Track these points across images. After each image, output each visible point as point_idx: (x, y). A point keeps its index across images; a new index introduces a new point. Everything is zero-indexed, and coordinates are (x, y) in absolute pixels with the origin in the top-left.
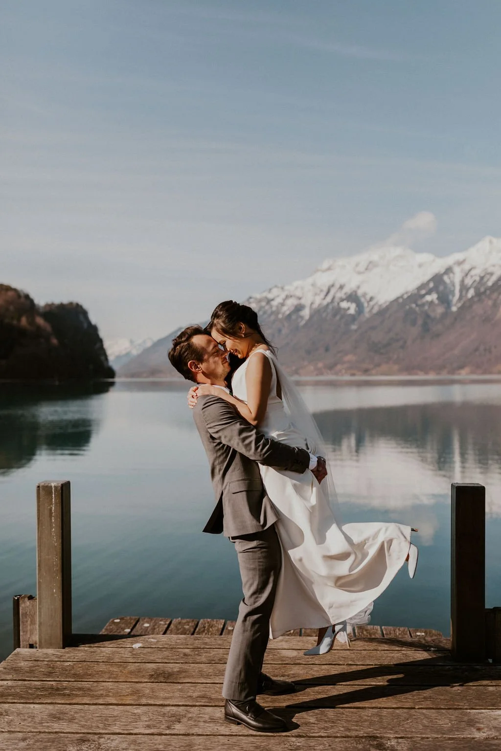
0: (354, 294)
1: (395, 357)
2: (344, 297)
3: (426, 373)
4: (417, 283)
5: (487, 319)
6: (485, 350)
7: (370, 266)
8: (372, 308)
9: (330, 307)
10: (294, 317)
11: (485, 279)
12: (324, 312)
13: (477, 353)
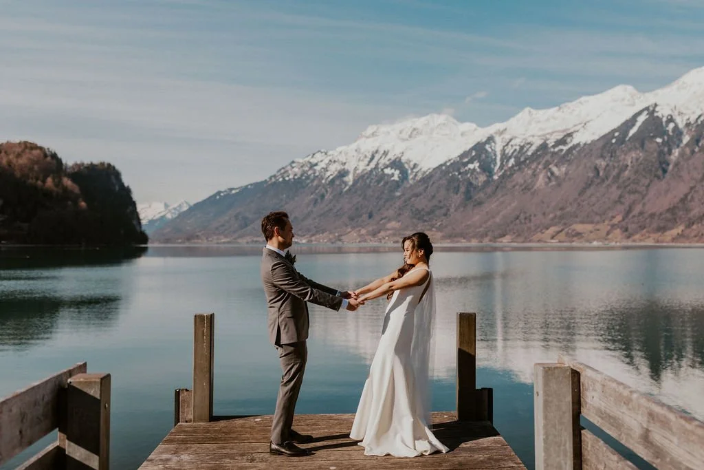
0: (397, 160)
1: (439, 224)
2: (388, 163)
3: (468, 240)
4: (460, 152)
5: (527, 188)
6: (525, 219)
7: (415, 132)
8: (416, 175)
9: (374, 173)
10: (337, 182)
11: (525, 149)
12: (368, 178)
13: (518, 221)
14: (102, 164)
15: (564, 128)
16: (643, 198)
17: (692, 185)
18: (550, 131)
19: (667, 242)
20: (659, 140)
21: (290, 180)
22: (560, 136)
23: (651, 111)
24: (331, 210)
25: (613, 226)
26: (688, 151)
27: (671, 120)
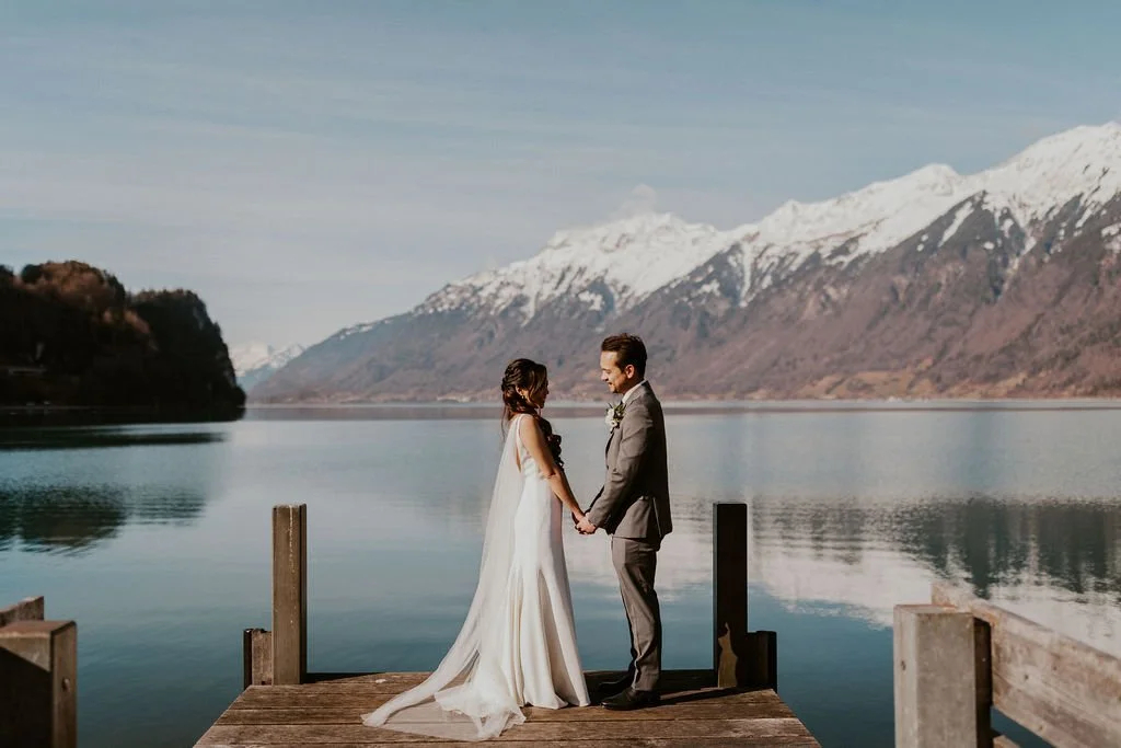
0: (599, 281)
1: (659, 373)
2: (585, 285)
3: (704, 397)
4: (691, 267)
5: (789, 320)
6: (788, 364)
7: (624, 240)
8: (626, 302)
9: (565, 300)
10: (512, 314)
11: (787, 263)
12: (556, 307)
13: (776, 368)
14: (180, 292)
15: (845, 230)
16: (964, 333)
17: (1039, 311)
18: (824, 235)
19: (1000, 397)
20: (989, 246)
21: (444, 312)
22: (838, 243)
23: (977, 202)
24: (502, 354)
25: (919, 375)
26: (1033, 261)
27: (1007, 215)
